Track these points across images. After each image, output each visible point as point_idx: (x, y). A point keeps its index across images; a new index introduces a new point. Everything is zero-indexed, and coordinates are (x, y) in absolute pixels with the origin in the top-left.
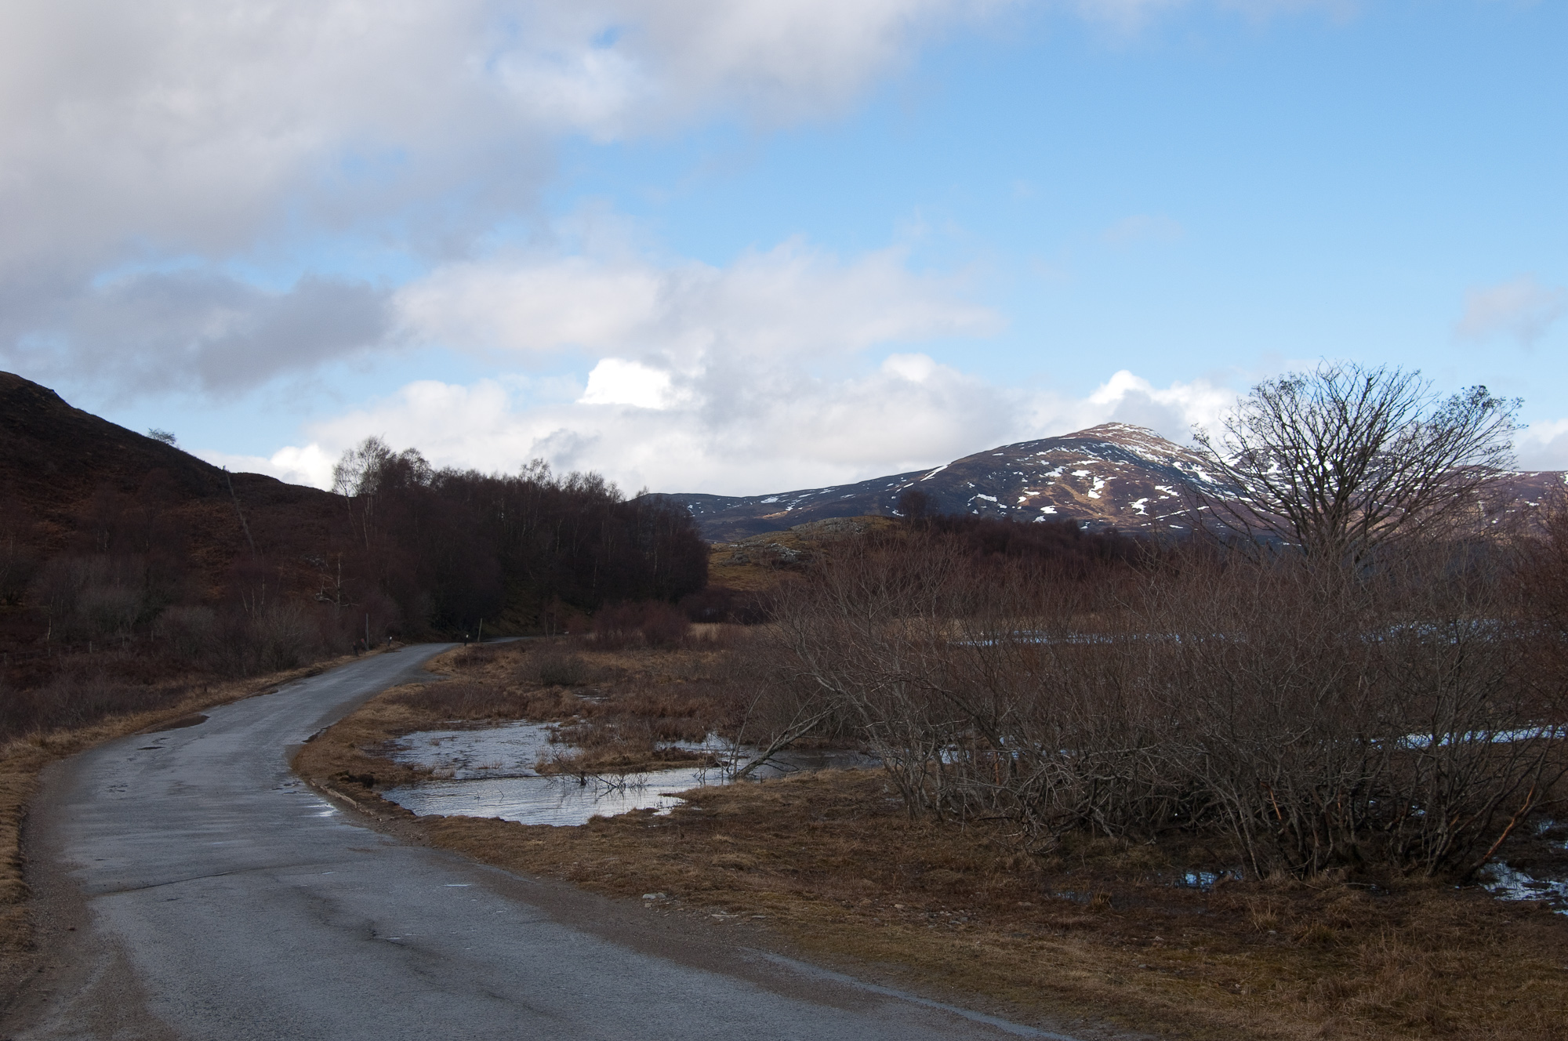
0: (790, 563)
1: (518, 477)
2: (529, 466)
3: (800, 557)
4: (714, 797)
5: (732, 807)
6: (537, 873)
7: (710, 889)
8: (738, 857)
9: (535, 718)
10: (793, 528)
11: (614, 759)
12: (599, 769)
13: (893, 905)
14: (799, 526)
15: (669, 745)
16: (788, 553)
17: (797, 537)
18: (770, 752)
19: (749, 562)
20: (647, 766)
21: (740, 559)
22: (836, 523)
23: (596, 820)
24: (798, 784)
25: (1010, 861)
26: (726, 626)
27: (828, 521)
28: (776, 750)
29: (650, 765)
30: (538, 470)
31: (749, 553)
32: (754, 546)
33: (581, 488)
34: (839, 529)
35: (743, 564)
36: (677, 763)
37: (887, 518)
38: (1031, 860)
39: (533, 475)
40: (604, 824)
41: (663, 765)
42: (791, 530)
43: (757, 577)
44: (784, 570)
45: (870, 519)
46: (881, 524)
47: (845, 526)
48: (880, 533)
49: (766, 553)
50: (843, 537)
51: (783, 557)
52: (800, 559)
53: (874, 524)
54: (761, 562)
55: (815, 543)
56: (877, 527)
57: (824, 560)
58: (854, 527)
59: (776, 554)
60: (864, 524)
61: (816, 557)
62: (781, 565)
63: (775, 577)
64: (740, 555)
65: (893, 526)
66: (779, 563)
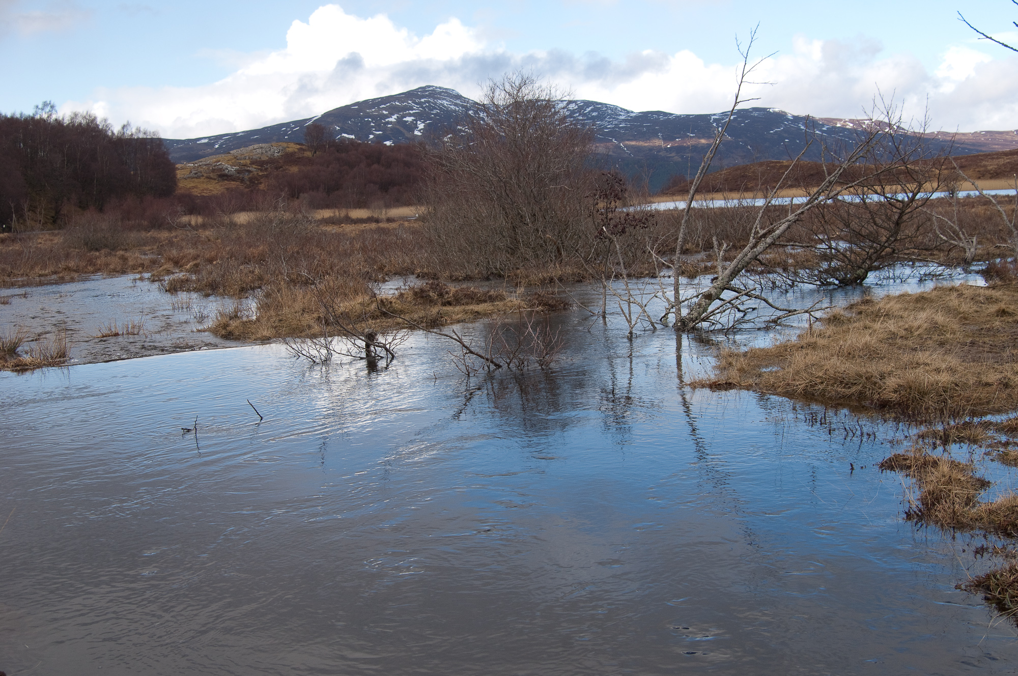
0: (231, 176)
14: (235, 151)
16: (229, 169)
17: (235, 158)
19: (203, 176)
21: (196, 174)
22: (262, 148)
27: (256, 146)
31: (202, 170)
32: (205, 165)
33: (80, 124)
34: (264, 152)
35: (198, 177)
37: (297, 144)
39: (44, 113)
43: (210, 187)
44: (228, 181)
45: (285, 145)
46: (293, 148)
47: (267, 150)
48: (293, 154)
49: (215, 169)
50: (267, 157)
51: (226, 171)
52: (238, 173)
53: (288, 147)
54: (212, 175)
55: (248, 162)
56: (290, 150)
57: (255, 173)
58: (275, 150)
59: (221, 170)
60: (281, 148)
61: (249, 171)
62: (225, 178)
63: (221, 186)
64: (196, 172)
65: (301, 149)
66: (224, 176)
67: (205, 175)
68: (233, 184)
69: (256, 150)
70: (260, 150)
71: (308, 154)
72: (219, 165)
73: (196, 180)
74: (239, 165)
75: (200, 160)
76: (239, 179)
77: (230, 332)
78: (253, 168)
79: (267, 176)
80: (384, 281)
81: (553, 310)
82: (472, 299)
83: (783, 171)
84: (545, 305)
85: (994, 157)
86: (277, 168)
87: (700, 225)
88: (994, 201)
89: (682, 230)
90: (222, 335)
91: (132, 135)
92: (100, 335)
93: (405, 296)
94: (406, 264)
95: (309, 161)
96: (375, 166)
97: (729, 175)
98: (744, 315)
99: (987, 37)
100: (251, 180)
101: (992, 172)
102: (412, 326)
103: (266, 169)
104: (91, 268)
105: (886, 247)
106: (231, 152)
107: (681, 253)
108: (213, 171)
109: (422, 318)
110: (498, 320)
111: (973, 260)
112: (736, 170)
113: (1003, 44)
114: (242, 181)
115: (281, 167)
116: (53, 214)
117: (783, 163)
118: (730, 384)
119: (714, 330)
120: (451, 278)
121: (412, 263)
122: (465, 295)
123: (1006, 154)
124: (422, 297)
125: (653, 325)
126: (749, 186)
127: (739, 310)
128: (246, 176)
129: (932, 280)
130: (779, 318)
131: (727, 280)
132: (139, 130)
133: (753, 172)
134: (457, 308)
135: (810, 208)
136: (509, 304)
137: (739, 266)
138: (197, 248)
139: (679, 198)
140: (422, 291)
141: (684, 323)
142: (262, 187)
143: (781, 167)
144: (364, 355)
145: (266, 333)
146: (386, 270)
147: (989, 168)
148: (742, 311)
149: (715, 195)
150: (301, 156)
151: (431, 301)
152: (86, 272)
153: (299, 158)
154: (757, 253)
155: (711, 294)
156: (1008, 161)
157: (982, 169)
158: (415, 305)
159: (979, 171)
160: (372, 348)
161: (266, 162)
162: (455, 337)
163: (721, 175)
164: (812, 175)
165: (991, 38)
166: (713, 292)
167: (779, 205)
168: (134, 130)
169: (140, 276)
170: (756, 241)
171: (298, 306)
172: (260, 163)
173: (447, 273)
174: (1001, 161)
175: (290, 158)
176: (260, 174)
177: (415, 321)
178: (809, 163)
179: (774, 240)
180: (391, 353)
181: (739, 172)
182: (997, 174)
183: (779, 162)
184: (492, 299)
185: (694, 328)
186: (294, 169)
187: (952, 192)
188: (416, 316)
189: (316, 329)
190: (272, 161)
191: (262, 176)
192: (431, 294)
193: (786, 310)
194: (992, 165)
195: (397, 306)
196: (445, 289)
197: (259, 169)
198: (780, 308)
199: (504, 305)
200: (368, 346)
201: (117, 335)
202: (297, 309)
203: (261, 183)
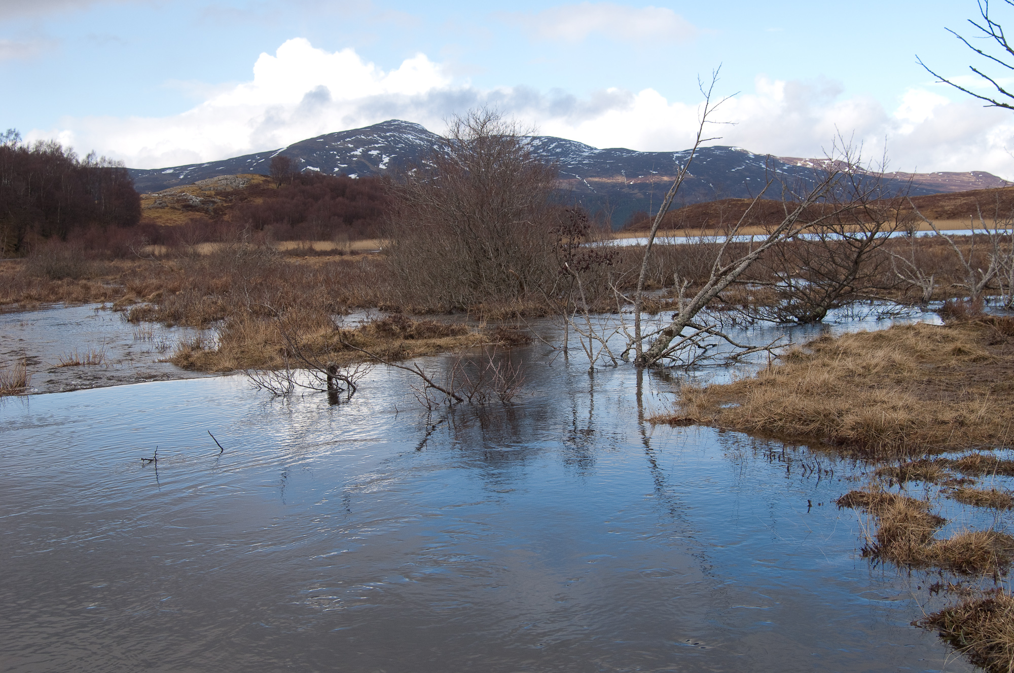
0: (195, 206)
3: (203, 202)
14: (200, 182)
16: (194, 199)
17: (200, 189)
19: (167, 206)
21: (160, 204)
22: (226, 179)
27: (221, 177)
31: (166, 200)
32: (170, 195)
34: (229, 183)
35: (163, 208)
37: (262, 176)
39: (8, 142)
42: (194, 184)
43: (173, 217)
44: (192, 211)
45: (250, 176)
46: (258, 179)
47: (233, 181)
48: (258, 186)
49: (179, 200)
50: (232, 188)
51: (191, 202)
52: (203, 204)
53: (253, 179)
54: (176, 206)
55: (213, 193)
56: (255, 182)
57: (220, 204)
58: (239, 182)
59: (185, 200)
60: (246, 180)
61: (214, 202)
62: (190, 208)
63: (186, 216)
64: (160, 202)
65: (266, 180)
66: (188, 207)
67: (169, 205)
68: (197, 215)
69: (221, 181)
70: (225, 181)
71: (273, 186)
72: (184, 195)
73: (160, 210)
74: (204, 195)
75: (165, 191)
76: (203, 210)
77: (191, 363)
78: (217, 199)
79: (231, 208)
80: (347, 314)
81: (515, 345)
82: (435, 332)
83: (744, 209)
84: (507, 339)
85: (951, 197)
86: (242, 200)
87: (661, 261)
88: (950, 241)
89: (643, 267)
90: (184, 366)
91: (97, 164)
92: (61, 364)
93: (368, 329)
94: (369, 297)
95: (274, 193)
96: (340, 199)
97: (691, 212)
98: (704, 352)
99: (944, 81)
100: (215, 211)
101: (949, 212)
102: (375, 359)
103: (231, 200)
104: (53, 297)
105: (845, 286)
106: (196, 183)
107: (642, 290)
108: (178, 201)
109: (384, 351)
110: (459, 353)
111: (930, 299)
112: (698, 207)
113: (959, 88)
114: (207, 211)
115: (246, 199)
116: (16, 243)
117: (744, 201)
118: (690, 420)
119: (674, 366)
120: (414, 311)
121: (375, 296)
122: (428, 329)
123: (962, 195)
124: (385, 330)
125: (614, 361)
126: (711, 224)
127: (699, 347)
128: (211, 207)
129: (890, 318)
130: (739, 355)
131: (688, 316)
132: (103, 160)
133: (714, 210)
134: (420, 342)
135: (770, 246)
136: (471, 338)
137: (700, 303)
138: (160, 278)
139: (642, 234)
140: (384, 324)
141: (645, 358)
142: (226, 218)
143: (743, 205)
144: (326, 387)
145: (228, 364)
146: (349, 302)
147: (947, 208)
148: (702, 347)
149: (677, 232)
150: (266, 187)
151: (393, 334)
152: (47, 301)
153: (264, 190)
154: (717, 290)
155: (672, 331)
156: (965, 201)
157: (939, 209)
158: (377, 338)
159: (936, 212)
160: (334, 381)
161: (231, 194)
162: (416, 370)
163: (683, 212)
164: (773, 213)
165: (948, 82)
166: (674, 328)
167: (740, 243)
168: (99, 160)
169: (102, 306)
170: (716, 279)
171: (260, 337)
172: (225, 195)
173: (410, 307)
174: (959, 202)
175: (255, 190)
176: (225, 205)
177: (377, 354)
178: (770, 202)
179: (735, 277)
180: (353, 386)
181: (700, 209)
182: (954, 215)
183: (740, 200)
184: (454, 333)
185: (654, 363)
186: (259, 201)
187: (910, 231)
188: (378, 349)
189: (278, 360)
190: (236, 192)
191: (227, 207)
192: (394, 327)
193: (746, 347)
194: (949, 206)
195: (360, 339)
196: (407, 323)
197: (223, 200)
198: (740, 345)
199: (466, 339)
200: (330, 379)
201: (77, 364)
202: (259, 340)
203: (225, 214)
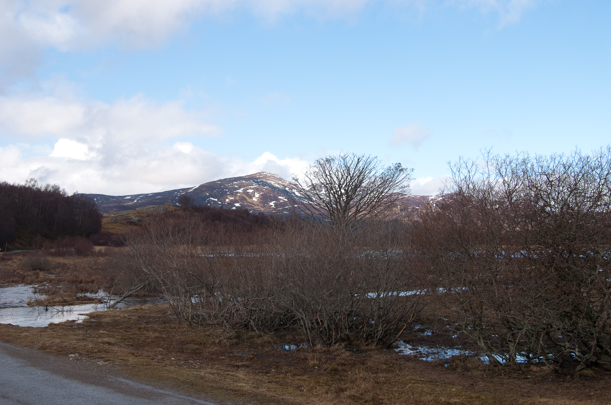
0: (134, 223)
1: (24, 185)
2: (29, 181)
3: (139, 221)
4: (101, 315)
5: (108, 320)
6: (26, 346)
7: (97, 352)
8: (109, 339)
9: (28, 283)
10: (137, 209)
11: (60, 300)
12: (53, 304)
13: (171, 358)
14: (139, 208)
15: (83, 295)
16: (134, 219)
17: (138, 212)
18: (124, 297)
19: (118, 222)
20: (73, 303)
21: (114, 220)
22: (154, 207)
23: (51, 325)
24: (135, 310)
25: (217, 341)
26: (108, 247)
27: (151, 206)
28: (126, 297)
29: (75, 303)
30: (33, 183)
31: (118, 218)
32: (121, 216)
33: (50, 190)
34: (155, 210)
35: (116, 223)
36: (86, 302)
37: (175, 206)
38: (225, 340)
39: (30, 184)
40: (54, 326)
41: (80, 302)
42: (135, 209)
43: (121, 228)
45: (167, 206)
47: (157, 209)
48: (171, 212)
49: (126, 219)
50: (157, 213)
51: (132, 220)
54: (124, 222)
55: (145, 215)
56: (169, 209)
58: (161, 209)
59: (129, 219)
60: (165, 208)
61: (145, 221)
62: (131, 224)
63: (128, 228)
65: (176, 209)
67: (120, 221)
68: (135, 228)
69: (151, 209)
71: (180, 212)
72: (129, 216)
73: (114, 224)
74: (140, 216)
75: (118, 213)
76: (139, 225)
78: (147, 219)
95: (180, 217)
161: (155, 216)
172: (152, 216)
175: (169, 214)
197: (151, 220)
